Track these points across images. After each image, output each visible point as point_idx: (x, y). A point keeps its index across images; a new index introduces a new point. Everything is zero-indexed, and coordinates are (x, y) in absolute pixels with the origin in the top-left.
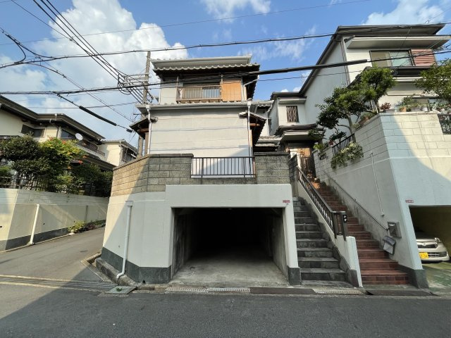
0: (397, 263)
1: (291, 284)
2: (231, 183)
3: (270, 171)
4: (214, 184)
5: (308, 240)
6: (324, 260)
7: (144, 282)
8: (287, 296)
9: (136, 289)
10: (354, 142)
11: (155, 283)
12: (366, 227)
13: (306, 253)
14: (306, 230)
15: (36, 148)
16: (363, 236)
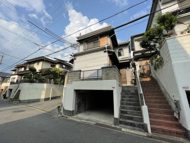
0: (181, 124)
1: (114, 125)
2: (92, 80)
3: (107, 74)
4: (87, 81)
5: (132, 106)
6: (135, 116)
7: (66, 115)
8: (107, 128)
9: (63, 116)
10: (160, 55)
11: (68, 115)
12: (169, 102)
13: (127, 112)
14: (133, 101)
15: (50, 71)
16: (166, 107)
